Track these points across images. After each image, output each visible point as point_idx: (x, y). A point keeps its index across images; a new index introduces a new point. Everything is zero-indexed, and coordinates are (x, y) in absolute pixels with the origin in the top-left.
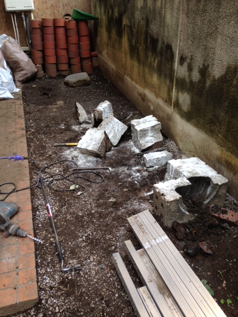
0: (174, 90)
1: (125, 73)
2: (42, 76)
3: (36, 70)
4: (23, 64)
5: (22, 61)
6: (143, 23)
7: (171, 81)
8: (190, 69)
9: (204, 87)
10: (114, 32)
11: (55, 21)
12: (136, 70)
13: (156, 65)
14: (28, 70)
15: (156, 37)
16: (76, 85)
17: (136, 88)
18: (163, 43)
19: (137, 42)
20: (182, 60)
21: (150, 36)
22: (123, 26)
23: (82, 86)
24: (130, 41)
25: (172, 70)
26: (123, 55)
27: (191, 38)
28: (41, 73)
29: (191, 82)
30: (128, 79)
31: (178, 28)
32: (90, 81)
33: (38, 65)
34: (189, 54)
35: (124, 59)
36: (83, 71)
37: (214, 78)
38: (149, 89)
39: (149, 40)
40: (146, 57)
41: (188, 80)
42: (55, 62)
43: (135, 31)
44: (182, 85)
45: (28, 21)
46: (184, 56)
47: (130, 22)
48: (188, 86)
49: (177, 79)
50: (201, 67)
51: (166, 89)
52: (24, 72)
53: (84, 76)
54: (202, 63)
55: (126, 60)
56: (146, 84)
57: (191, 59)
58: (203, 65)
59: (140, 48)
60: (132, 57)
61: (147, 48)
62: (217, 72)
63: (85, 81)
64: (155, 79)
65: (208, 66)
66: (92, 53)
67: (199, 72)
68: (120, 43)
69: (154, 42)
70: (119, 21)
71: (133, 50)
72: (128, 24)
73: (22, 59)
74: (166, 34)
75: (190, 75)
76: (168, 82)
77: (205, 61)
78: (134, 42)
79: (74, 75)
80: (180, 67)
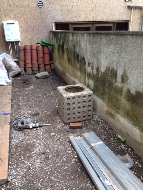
0: (87, 79)
1: (66, 71)
2: (23, 74)
3: (21, 71)
4: (13, 68)
5: (13, 66)
6: (73, 47)
7: (85, 74)
8: (92, 69)
9: (98, 77)
10: (61, 51)
11: (31, 46)
12: (71, 69)
13: (79, 67)
14: (16, 71)
15: (78, 54)
16: (41, 78)
17: (71, 78)
18: (81, 56)
19: (71, 56)
20: (89, 64)
21: (76, 53)
22: (64, 48)
23: (44, 78)
24: (68, 56)
25: (85, 69)
26: (65, 63)
27: (92, 54)
28: (23, 72)
29: (93, 75)
30: (67, 74)
31: (86, 50)
32: (49, 76)
33: (22, 68)
34: (92, 62)
35: (65, 65)
36: (46, 71)
37: (102, 73)
38: (77, 79)
39: (75, 55)
40: (75, 63)
41: (92, 74)
42: (31, 67)
43: (69, 51)
44: (90, 76)
45: (17, 46)
46: (90, 63)
47: (67, 47)
48: (92, 77)
49: (87, 73)
50: (97, 67)
51: (83, 78)
52: (14, 72)
53: (46, 73)
54: (97, 65)
55: (66, 65)
56: (75, 76)
57: (93, 64)
58: (97, 66)
59: (72, 59)
60: (69, 63)
61: (75, 59)
62: (103, 69)
63: (46, 76)
64: (79, 74)
65: (99, 67)
66: (51, 62)
67: (96, 70)
68: (63, 57)
69: (78, 56)
70: (63, 46)
71: (69, 60)
72: (67, 48)
73: (13, 65)
74: (82, 52)
75: (92, 71)
76: (84, 75)
77: (98, 65)
78: (69, 56)
79: (41, 73)
80: (88, 67)
